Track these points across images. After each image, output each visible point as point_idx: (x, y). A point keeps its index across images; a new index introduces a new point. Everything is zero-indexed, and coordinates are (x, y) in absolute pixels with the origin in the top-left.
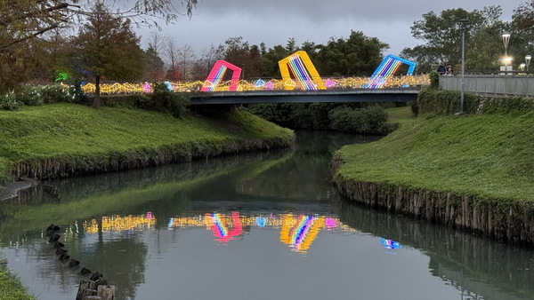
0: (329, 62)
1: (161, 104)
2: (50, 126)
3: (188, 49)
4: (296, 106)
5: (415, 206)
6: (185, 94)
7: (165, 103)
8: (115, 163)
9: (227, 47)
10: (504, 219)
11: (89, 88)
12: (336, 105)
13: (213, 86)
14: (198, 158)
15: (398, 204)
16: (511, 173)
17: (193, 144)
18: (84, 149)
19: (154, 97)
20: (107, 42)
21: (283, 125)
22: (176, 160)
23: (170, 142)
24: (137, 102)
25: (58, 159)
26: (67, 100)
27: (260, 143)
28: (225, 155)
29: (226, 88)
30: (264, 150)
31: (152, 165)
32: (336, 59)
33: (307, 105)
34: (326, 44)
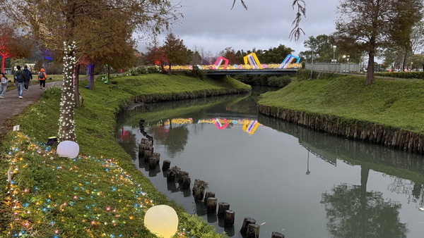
0: (269, 58)
1: (196, 74)
2: (150, 82)
3: (209, 52)
4: (255, 76)
5: (284, 116)
6: (205, 70)
7: (197, 74)
8: (174, 97)
9: (225, 51)
10: (314, 121)
11: (167, 67)
12: (271, 75)
13: (217, 67)
14: (209, 96)
15: (278, 115)
16: (322, 103)
17: (207, 90)
18: (163, 92)
19: (193, 71)
20: (173, 49)
21: (247, 83)
22: (200, 97)
23: (198, 89)
24: (186, 73)
25: (152, 95)
26: (158, 72)
27: (235, 91)
28: (221, 95)
29: (222, 68)
30: (237, 93)
31: (190, 98)
32: (272, 56)
33: (259, 75)
34: (268, 50)
